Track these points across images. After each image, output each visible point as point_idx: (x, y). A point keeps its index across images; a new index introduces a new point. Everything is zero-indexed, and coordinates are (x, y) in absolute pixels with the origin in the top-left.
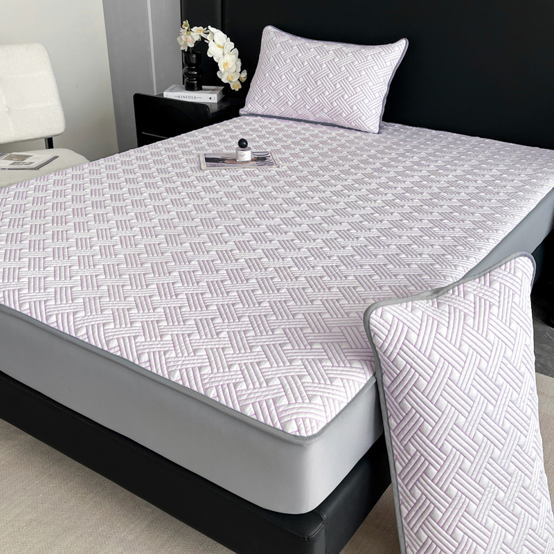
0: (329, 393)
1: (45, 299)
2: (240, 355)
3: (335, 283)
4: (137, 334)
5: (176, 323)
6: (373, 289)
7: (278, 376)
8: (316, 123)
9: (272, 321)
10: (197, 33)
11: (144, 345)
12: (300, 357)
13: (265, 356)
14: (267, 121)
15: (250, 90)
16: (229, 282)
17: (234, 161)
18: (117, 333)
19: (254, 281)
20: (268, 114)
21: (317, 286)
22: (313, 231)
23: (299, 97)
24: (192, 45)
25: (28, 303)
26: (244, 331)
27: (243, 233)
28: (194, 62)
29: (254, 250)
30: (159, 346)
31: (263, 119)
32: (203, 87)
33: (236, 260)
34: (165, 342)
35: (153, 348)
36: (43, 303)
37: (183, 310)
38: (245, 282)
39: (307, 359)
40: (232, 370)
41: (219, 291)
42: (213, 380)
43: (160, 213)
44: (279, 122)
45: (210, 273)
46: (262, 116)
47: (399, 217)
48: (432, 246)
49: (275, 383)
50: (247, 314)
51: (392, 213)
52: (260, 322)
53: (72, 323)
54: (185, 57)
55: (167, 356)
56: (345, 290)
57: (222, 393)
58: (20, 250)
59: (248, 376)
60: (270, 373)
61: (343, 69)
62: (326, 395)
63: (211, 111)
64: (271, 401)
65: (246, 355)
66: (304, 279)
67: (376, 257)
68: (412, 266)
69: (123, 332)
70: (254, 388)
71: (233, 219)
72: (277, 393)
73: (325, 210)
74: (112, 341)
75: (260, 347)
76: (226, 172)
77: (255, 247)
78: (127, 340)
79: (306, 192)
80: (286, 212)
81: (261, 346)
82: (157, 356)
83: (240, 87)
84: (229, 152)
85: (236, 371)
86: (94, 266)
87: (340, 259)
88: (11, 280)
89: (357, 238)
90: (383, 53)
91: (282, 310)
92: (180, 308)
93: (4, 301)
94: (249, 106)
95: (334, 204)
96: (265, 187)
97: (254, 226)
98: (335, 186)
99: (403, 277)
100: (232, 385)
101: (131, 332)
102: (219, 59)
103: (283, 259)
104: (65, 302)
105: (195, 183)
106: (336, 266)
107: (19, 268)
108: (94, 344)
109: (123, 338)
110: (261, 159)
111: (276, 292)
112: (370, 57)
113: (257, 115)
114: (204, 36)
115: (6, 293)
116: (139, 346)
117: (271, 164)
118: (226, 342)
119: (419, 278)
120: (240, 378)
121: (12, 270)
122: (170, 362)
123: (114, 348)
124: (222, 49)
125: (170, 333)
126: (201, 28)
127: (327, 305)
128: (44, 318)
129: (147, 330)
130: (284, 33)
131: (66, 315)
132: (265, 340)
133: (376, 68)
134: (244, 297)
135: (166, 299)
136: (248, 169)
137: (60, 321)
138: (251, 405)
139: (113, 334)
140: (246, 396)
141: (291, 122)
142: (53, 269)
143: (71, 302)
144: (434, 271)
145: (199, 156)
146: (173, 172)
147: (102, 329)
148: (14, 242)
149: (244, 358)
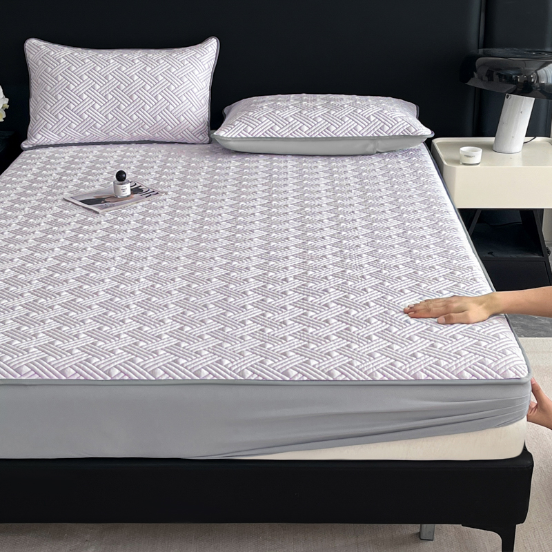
6: (429, 270)
7: (460, 349)
16: (311, 298)
21: (388, 280)
27: (248, 258)
39: (461, 332)
49: (465, 353)
50: (370, 316)
83: (4, 116)
117: (155, 193)
122: (364, 368)
140: (454, 367)
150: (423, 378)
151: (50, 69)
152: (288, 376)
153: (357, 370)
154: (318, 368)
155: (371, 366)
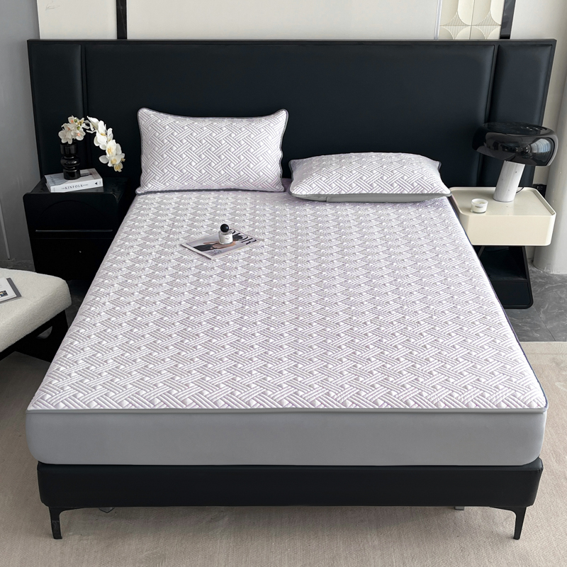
2: (461, 380)
5: (398, 376)
7: (497, 383)
11: (401, 396)
13: (475, 376)
26: (442, 366)
27: (336, 304)
30: (411, 392)
32: (81, 173)
39: (497, 369)
40: (469, 389)
49: (502, 387)
54: (65, 149)
57: (478, 403)
59: (482, 388)
61: (243, 142)
64: (511, 396)
68: (466, 293)
70: (494, 393)
72: (510, 392)
81: (464, 371)
82: (418, 398)
83: (122, 167)
85: (472, 389)
90: (272, 125)
94: (149, 186)
96: (285, 262)
100: (480, 397)
118: (443, 376)
120: (480, 391)
122: (430, 398)
123: (382, 405)
137: (324, 402)
138: (502, 402)
140: (494, 399)
149: (466, 380)
151: (158, 134)
152: (377, 405)
153: (427, 401)
154: (398, 398)
155: (436, 397)
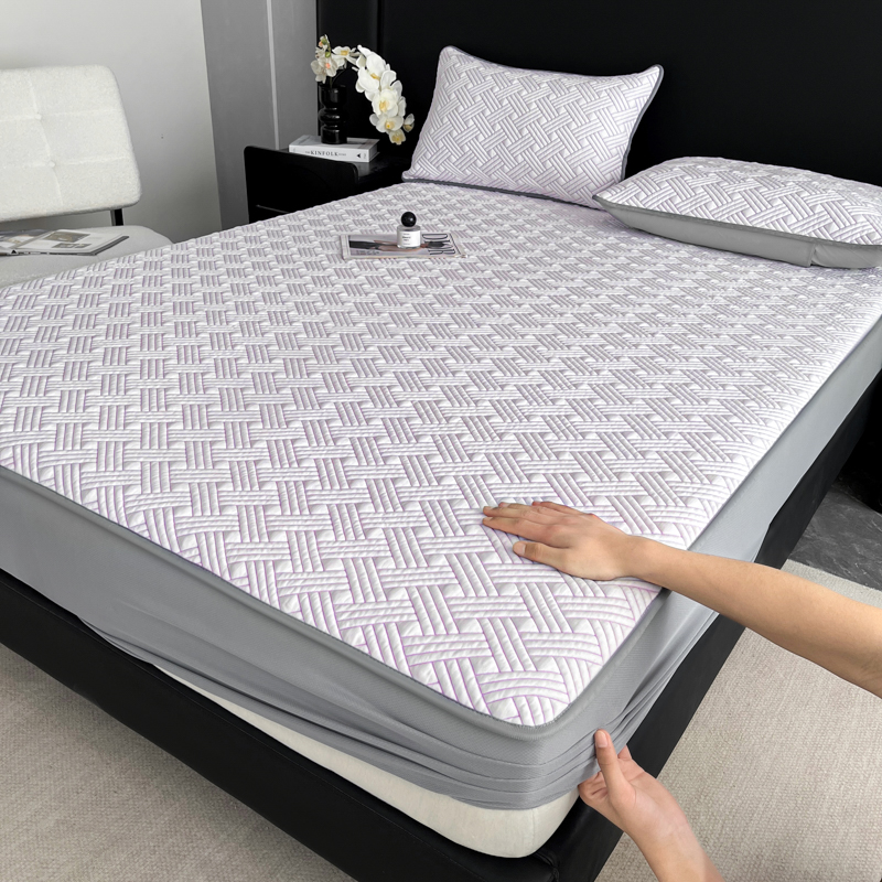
0: (570, 650)
1: (81, 461)
2: (409, 572)
3: (565, 446)
4: (229, 529)
5: (297, 512)
6: (631, 456)
7: (477, 616)
8: (519, 194)
9: (463, 512)
10: (341, 56)
11: (239, 549)
12: (515, 580)
13: (453, 575)
14: (443, 190)
15: (420, 142)
16: (387, 440)
17: (392, 246)
18: (197, 525)
19: (429, 439)
20: (446, 179)
21: (536, 451)
22: (524, 357)
23: (493, 153)
24: (332, 74)
25: (52, 469)
26: (413, 528)
27: (408, 360)
28: (336, 100)
29: (427, 387)
30: (265, 552)
31: (437, 187)
32: (349, 139)
33: (399, 403)
34: (276, 546)
35: (256, 555)
36: (77, 468)
37: (310, 487)
38: (414, 441)
39: (527, 584)
40: (392, 598)
41: (370, 456)
42: (356, 615)
43: (278, 323)
44: (461, 191)
45: (357, 424)
46: (437, 182)
47: (665, 341)
48: (723, 386)
49: (474, 630)
50: (418, 499)
51: (653, 335)
52: (441, 513)
53: (121, 505)
54: (323, 93)
55: (278, 571)
56: (584, 457)
57: (374, 639)
58: (48, 377)
59: (424, 611)
60: (462, 609)
61: (563, 110)
62: (565, 654)
63: (360, 174)
64: (467, 663)
65: (419, 571)
66: (513, 437)
67: (631, 403)
68: (693, 419)
69: (206, 524)
70: (436, 635)
71: (392, 336)
72: (477, 650)
73: (542, 325)
74: (187, 539)
75: (444, 558)
76: (381, 264)
77: (429, 382)
78: (213, 538)
79: (509, 296)
80: (478, 326)
81: (445, 555)
82: (262, 570)
83: (404, 139)
84: (386, 233)
85: (402, 601)
86: (167, 407)
87: (570, 404)
88: (28, 429)
89: (598, 372)
90: (625, 88)
91: (478, 492)
92: (305, 483)
93: (15, 463)
94: (418, 167)
95: (555, 316)
96: (443, 287)
97: (426, 348)
98: (556, 288)
99: (679, 437)
100: (393, 628)
101: (219, 523)
102: (373, 96)
103: (476, 402)
104: (111, 468)
105: (333, 278)
106: (566, 416)
107: (43, 408)
108: (158, 542)
109: (205, 533)
110: (435, 245)
111: (467, 459)
112: (604, 94)
113: (428, 181)
114: (351, 60)
115: (18, 450)
116: (232, 550)
117: (451, 252)
118: (382, 548)
119: (707, 439)
120: (409, 614)
121: (31, 411)
122: (284, 581)
123: (189, 550)
124: (377, 80)
125: (285, 528)
126: (347, 48)
127: (556, 484)
128: (78, 494)
129: (246, 523)
130: (472, 58)
131: (112, 491)
132: (452, 546)
133: (613, 110)
134: (414, 467)
135: (282, 468)
136: (415, 260)
137: (103, 500)
138: (431, 665)
139: (190, 526)
140: (421, 648)
141: (480, 192)
142: (98, 409)
143: (120, 468)
144: (731, 429)
145: (340, 238)
146: (300, 260)
147: (171, 517)
148: (40, 365)
149: (417, 577)
150: (354, 644)
